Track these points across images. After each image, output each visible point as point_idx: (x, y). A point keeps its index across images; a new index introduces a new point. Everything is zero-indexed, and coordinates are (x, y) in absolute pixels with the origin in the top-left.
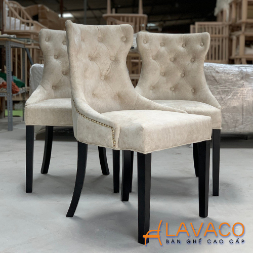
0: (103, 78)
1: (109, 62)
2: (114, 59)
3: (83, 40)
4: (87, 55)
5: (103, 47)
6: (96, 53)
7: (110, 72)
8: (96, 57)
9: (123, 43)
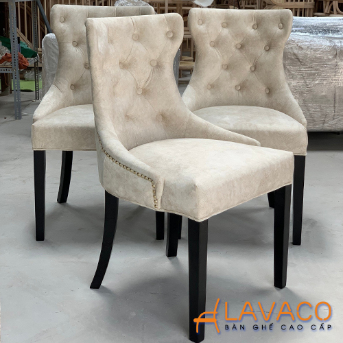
0: (140, 93)
1: (148, 69)
2: (155, 64)
3: (111, 41)
4: (117, 63)
5: (140, 49)
6: (129, 58)
7: (150, 84)
8: (130, 64)
9: (169, 41)
